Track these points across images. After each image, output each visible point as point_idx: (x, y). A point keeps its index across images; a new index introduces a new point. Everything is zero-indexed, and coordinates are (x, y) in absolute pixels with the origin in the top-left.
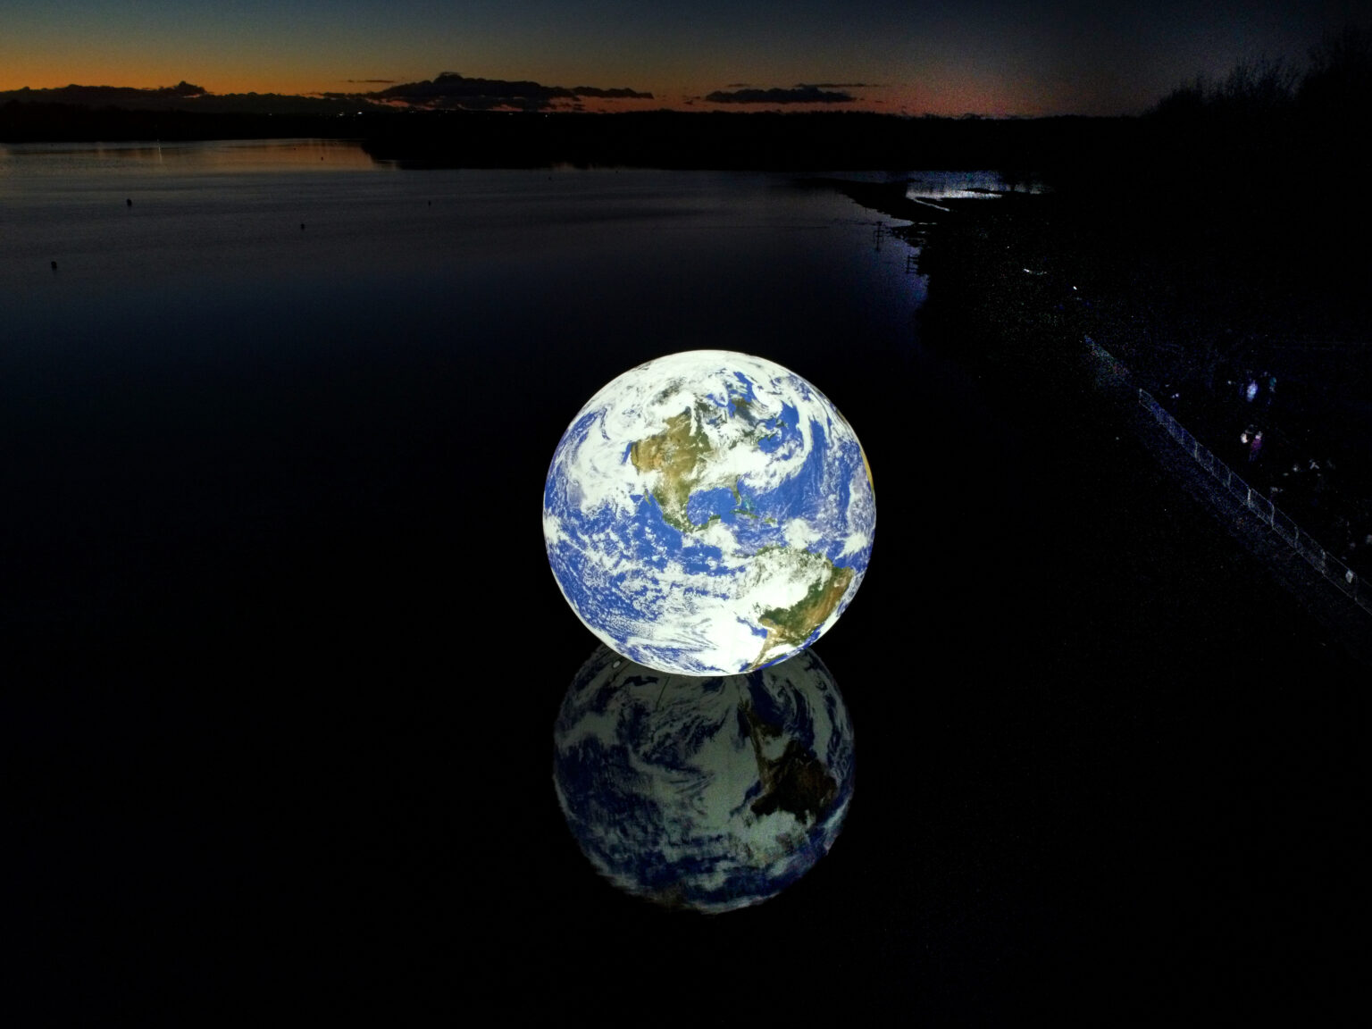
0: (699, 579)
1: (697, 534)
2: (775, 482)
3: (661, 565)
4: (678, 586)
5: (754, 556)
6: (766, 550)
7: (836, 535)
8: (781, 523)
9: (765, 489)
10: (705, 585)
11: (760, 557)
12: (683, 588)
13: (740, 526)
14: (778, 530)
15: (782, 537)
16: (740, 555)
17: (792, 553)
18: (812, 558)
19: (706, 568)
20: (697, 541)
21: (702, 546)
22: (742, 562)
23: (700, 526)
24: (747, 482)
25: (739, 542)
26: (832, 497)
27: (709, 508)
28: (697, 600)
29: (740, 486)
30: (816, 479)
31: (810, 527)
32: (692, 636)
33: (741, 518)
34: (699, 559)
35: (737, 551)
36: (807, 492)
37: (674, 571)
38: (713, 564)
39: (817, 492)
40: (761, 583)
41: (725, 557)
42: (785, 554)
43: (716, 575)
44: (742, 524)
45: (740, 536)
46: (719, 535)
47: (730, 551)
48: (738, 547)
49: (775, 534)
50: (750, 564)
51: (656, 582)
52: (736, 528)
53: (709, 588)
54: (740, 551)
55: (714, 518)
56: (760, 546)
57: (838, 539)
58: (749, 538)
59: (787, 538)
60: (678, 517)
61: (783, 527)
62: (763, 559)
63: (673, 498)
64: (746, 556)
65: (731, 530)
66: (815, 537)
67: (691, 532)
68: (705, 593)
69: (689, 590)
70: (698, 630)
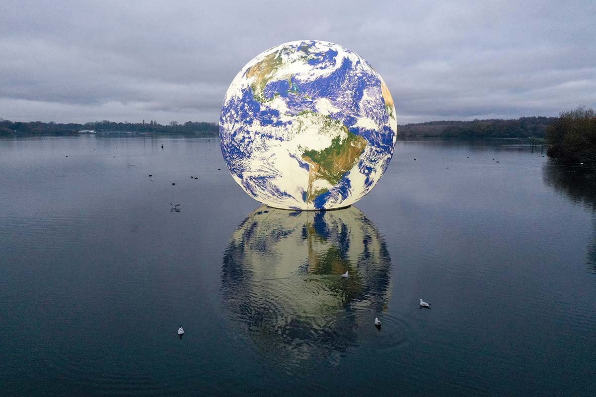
0: (268, 129)
1: (267, 104)
2: (313, 79)
3: (250, 123)
4: (258, 134)
5: (297, 115)
6: (304, 113)
7: (350, 112)
8: (313, 99)
9: (307, 81)
10: (271, 132)
11: (300, 116)
12: (260, 134)
13: (290, 99)
14: (312, 102)
15: (314, 106)
16: (289, 114)
17: (320, 116)
18: (333, 122)
19: (271, 122)
20: (267, 107)
21: (269, 109)
22: (290, 118)
23: (269, 99)
24: (297, 77)
25: (289, 107)
26: (348, 92)
27: (275, 90)
28: (268, 142)
29: (293, 79)
30: (339, 81)
31: (332, 104)
32: (268, 166)
33: (291, 95)
34: (269, 118)
35: (287, 112)
36: (332, 86)
37: (256, 126)
38: (275, 119)
39: (339, 87)
40: (301, 131)
41: (281, 116)
42: (315, 116)
43: (276, 126)
44: (291, 98)
45: (289, 104)
46: (279, 104)
47: (284, 112)
48: (288, 110)
49: (309, 104)
50: (294, 120)
51: (248, 132)
52: (288, 99)
53: (273, 134)
54: (289, 112)
55: (277, 95)
56: (300, 110)
57: (352, 116)
58: (294, 105)
59: (317, 107)
60: (260, 95)
61: (315, 101)
62: (302, 118)
63: (259, 87)
64: (293, 115)
65: (285, 100)
66: (336, 110)
67: (265, 102)
68: (271, 137)
69: (263, 135)
70: (270, 162)
